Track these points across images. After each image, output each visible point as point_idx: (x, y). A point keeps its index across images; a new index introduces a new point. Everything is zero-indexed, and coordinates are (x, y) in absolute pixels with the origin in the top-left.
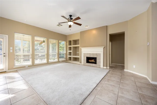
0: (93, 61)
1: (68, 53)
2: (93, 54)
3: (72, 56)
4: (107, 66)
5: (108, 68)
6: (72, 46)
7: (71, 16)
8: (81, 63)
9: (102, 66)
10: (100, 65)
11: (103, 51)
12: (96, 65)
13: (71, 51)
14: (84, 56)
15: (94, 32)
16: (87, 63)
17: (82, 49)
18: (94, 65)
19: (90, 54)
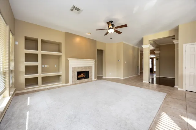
3: (40, 75)
6: (40, 52)
12: (88, 79)
13: (38, 64)
14: (73, 71)
17: (69, 61)
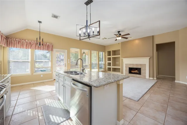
0: (136, 71)
1: (107, 64)
2: (137, 65)
3: (112, 67)
4: (153, 77)
5: (156, 79)
6: (111, 57)
7: (119, 32)
8: (122, 73)
9: (147, 77)
10: (145, 76)
11: (148, 61)
12: (140, 75)
13: (111, 62)
15: (137, 42)
16: (130, 74)
18: (138, 75)
19: (133, 64)
